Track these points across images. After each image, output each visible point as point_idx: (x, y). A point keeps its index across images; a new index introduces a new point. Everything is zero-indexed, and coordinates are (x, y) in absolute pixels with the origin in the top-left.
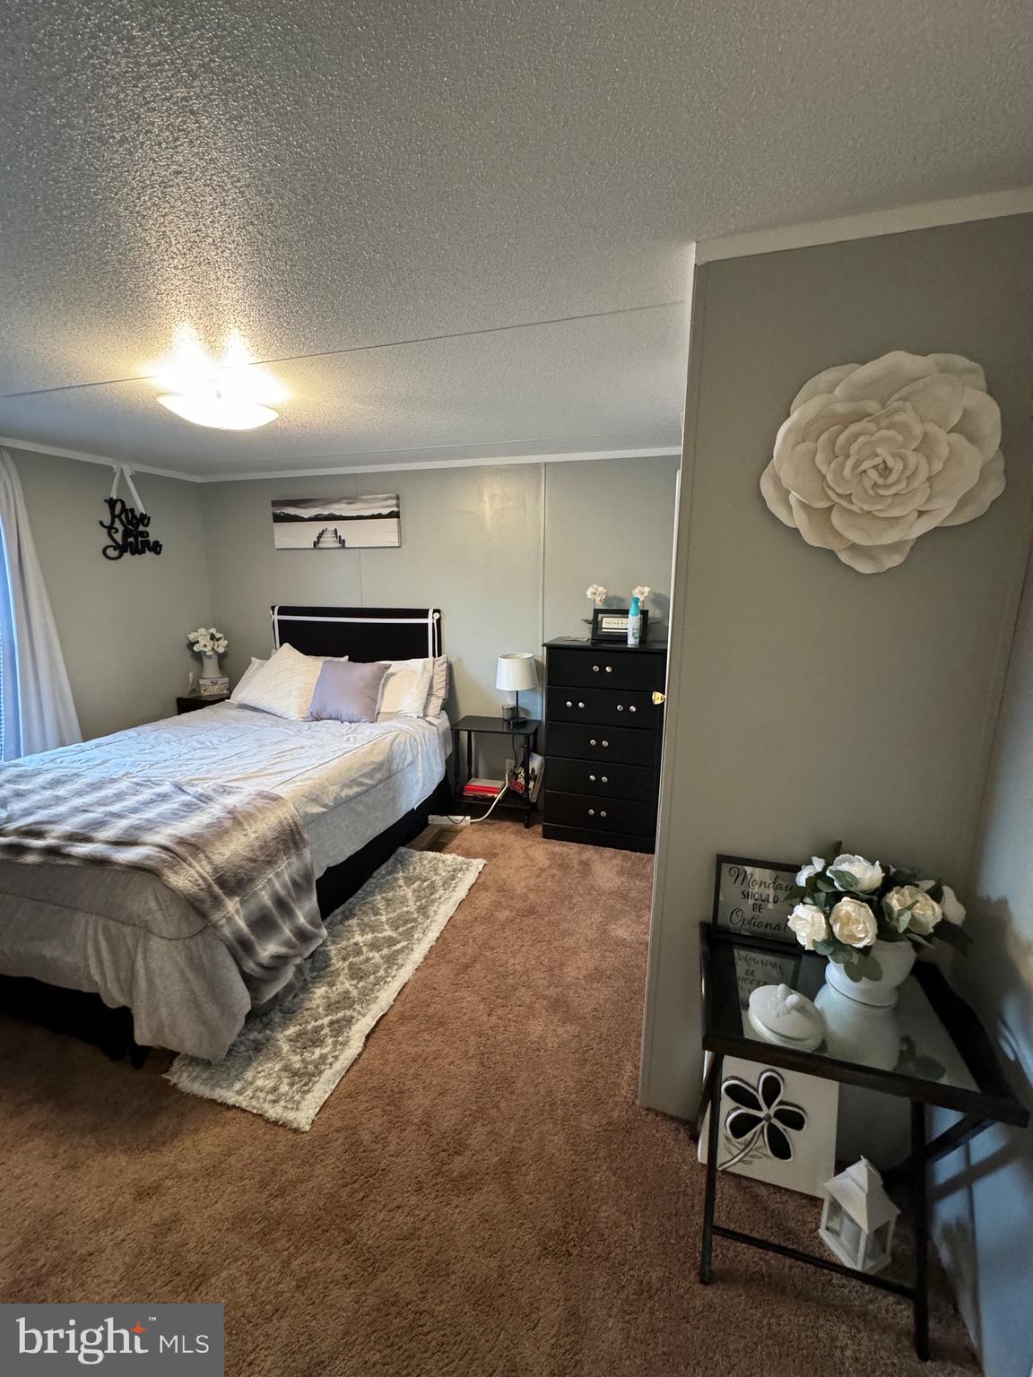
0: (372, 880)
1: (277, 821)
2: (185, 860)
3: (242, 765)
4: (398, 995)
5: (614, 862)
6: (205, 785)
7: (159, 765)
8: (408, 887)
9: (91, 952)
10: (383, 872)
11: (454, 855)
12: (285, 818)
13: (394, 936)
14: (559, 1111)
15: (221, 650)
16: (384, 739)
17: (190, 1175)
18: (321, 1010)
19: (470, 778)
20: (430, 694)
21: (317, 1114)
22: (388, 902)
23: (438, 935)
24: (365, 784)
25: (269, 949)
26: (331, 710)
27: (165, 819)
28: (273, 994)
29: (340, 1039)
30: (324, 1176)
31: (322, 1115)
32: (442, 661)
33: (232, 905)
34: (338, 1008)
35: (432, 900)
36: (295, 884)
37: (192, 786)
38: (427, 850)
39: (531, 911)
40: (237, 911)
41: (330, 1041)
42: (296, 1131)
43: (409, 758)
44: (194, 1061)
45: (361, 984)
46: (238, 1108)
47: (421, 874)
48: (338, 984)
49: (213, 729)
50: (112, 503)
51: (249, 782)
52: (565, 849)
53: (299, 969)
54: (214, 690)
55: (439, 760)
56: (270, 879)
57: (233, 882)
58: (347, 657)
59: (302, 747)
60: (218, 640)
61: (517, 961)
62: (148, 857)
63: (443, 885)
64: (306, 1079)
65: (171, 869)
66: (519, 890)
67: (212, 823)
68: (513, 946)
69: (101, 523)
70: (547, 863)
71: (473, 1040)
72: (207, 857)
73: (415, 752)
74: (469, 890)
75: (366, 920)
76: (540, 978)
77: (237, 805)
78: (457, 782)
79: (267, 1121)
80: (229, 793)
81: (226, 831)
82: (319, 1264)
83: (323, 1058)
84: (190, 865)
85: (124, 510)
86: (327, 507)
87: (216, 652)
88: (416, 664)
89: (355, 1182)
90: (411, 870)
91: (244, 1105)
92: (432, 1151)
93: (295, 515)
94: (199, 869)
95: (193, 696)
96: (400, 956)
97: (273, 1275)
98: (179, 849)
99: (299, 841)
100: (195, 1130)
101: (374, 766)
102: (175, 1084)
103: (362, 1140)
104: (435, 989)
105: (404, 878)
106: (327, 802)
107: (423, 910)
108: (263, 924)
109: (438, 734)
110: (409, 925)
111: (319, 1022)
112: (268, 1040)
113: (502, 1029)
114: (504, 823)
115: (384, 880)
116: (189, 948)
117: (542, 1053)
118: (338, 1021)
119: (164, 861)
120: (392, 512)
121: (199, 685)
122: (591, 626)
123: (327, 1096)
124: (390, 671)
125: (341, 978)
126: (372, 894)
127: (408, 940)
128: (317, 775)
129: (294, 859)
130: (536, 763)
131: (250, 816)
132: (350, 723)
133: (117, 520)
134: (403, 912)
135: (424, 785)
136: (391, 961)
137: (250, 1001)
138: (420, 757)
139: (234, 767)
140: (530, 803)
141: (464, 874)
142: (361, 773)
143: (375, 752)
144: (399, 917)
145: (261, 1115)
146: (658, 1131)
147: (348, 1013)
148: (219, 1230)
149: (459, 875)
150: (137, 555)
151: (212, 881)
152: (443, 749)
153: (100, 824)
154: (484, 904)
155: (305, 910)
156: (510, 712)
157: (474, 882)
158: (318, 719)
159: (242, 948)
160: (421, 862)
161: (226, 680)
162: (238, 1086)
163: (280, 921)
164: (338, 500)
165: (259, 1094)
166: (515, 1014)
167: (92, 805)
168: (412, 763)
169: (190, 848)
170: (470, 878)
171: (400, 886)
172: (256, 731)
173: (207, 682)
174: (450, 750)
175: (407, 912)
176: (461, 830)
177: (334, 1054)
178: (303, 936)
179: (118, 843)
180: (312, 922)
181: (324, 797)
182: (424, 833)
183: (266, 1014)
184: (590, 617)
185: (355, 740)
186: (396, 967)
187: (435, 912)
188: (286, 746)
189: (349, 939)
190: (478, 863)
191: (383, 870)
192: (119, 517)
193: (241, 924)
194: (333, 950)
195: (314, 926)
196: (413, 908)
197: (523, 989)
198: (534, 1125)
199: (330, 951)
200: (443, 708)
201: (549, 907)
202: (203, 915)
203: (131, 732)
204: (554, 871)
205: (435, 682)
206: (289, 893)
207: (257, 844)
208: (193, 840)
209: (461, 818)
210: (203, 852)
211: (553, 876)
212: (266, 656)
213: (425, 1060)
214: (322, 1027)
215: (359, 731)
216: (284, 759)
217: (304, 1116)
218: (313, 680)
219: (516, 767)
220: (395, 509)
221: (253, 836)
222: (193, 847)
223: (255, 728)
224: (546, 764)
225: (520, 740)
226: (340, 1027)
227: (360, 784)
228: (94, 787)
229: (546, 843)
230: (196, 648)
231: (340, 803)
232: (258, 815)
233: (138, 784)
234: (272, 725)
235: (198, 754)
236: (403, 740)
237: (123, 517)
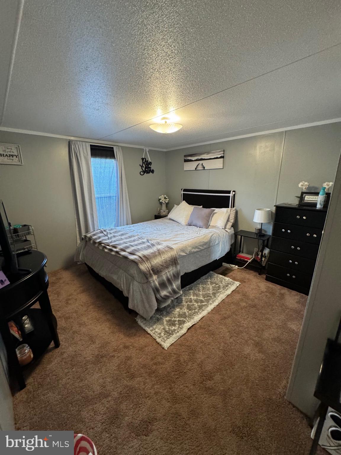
0: (199, 280)
1: (171, 255)
2: (144, 262)
3: (166, 237)
4: (201, 319)
5: (296, 297)
6: (154, 241)
7: (145, 234)
8: (211, 285)
9: (122, 280)
10: (204, 278)
11: (229, 278)
12: (173, 255)
13: (203, 300)
14: (249, 384)
15: (167, 202)
16: (209, 235)
17: (136, 348)
18: (177, 315)
19: (240, 252)
20: (228, 221)
21: (170, 346)
22: (204, 288)
23: (218, 304)
24: (200, 249)
25: (164, 293)
26: (194, 223)
27: (142, 249)
28: (164, 306)
29: (180, 326)
30: (168, 365)
31: (171, 347)
32: (234, 209)
33: (155, 277)
34: (181, 317)
35: (218, 292)
36: (174, 275)
37: (151, 241)
38: (220, 274)
39: (254, 306)
40: (156, 279)
41: (177, 326)
42: (163, 348)
43: (217, 242)
44: (142, 317)
45: (190, 312)
46: (150, 335)
47: (216, 282)
48: (183, 310)
49: (161, 225)
50: (143, 159)
51: (166, 242)
52: (274, 286)
53: (172, 301)
54: (164, 214)
55: (228, 244)
56: (166, 272)
57: (156, 271)
58: (202, 206)
59: (183, 234)
60: (166, 199)
61: (245, 323)
62: (136, 259)
63: (223, 288)
64: (168, 335)
65: (141, 263)
66: (251, 297)
67: (153, 253)
68: (244, 317)
69: (140, 165)
70: (265, 290)
71: (222, 344)
72: (150, 262)
73: (219, 240)
74: (232, 292)
75: (195, 292)
76: (252, 332)
77: (161, 248)
78: (234, 253)
79: (157, 342)
80: (159, 245)
81: (156, 256)
82: (161, 391)
83: (175, 330)
84: (145, 263)
85: (146, 161)
86: (201, 156)
87: (166, 202)
88: (224, 210)
89: (176, 372)
90: (213, 280)
91: (152, 334)
92: (201, 375)
93: (191, 160)
94: (148, 265)
95: (158, 215)
96: (204, 307)
97: (150, 386)
98: (144, 258)
99: (176, 263)
100: (139, 336)
101: (204, 243)
102: (137, 322)
103: (181, 360)
104: (213, 322)
105: (210, 282)
106: (187, 252)
107: (214, 294)
108: (163, 285)
109: (229, 235)
110: (208, 298)
111: (175, 319)
112: (161, 319)
113: (234, 345)
114: (250, 271)
115: (203, 281)
116: (143, 286)
117: (248, 360)
118: (181, 321)
119: (139, 260)
120: (221, 156)
121: (160, 211)
122: (299, 199)
123: (173, 342)
124: (215, 212)
125: (184, 308)
126: (199, 284)
127: (207, 302)
128: (185, 243)
129: (174, 268)
130: (267, 251)
131: (163, 252)
132: (200, 228)
133: (144, 164)
134: (207, 293)
135: (221, 252)
136: (200, 307)
137: (157, 306)
138: (221, 242)
139: (163, 237)
140: (261, 266)
141: (231, 286)
142: (199, 245)
143: (205, 238)
144: (206, 294)
145: (155, 340)
146: (292, 414)
147: (184, 319)
148: (139, 366)
149: (229, 286)
150: (148, 174)
151: (150, 270)
152: (230, 240)
153: (128, 247)
154: (236, 298)
155: (176, 284)
156: (258, 230)
157: (234, 289)
158: (190, 225)
159: (156, 291)
160: (217, 278)
161: (168, 211)
162: (151, 328)
163: (168, 285)
164: (203, 154)
165: (156, 333)
166: (240, 341)
167: (128, 242)
168: (218, 244)
169: (146, 258)
170: (233, 288)
171: (208, 284)
172: (172, 227)
173: (163, 211)
174: (233, 241)
175: (209, 293)
176: (233, 270)
177: (178, 330)
178: (174, 292)
179: (131, 254)
180: (178, 288)
181: (186, 250)
182: (220, 268)
183: (162, 311)
184: (299, 195)
185: (200, 234)
186: (202, 310)
187: (218, 296)
188: (179, 233)
189: (189, 296)
190: (237, 283)
191: (204, 277)
192: (144, 163)
193: (157, 283)
194: (184, 298)
195: (178, 290)
196: (211, 293)
197: (245, 334)
198: (239, 384)
199: (183, 298)
200: (232, 226)
201: (262, 307)
202: (147, 278)
203: (142, 223)
204: (267, 294)
205: (230, 217)
206: (172, 278)
207: (164, 261)
208: (147, 256)
209: (234, 266)
210: (149, 260)
211: (267, 296)
212: (178, 204)
213: (205, 344)
214: (176, 321)
215: (202, 231)
216: (177, 237)
217: (166, 345)
218: (190, 213)
219: (258, 251)
220: (223, 155)
221: (163, 258)
222: (147, 258)
223: (172, 226)
224: (270, 253)
225: (261, 242)
226: (181, 323)
227: (199, 248)
228: (130, 237)
229: (266, 282)
230: (160, 201)
231: (191, 254)
232: (166, 253)
233: (139, 238)
234: (177, 226)
235: (155, 232)
236: (216, 236)
237: (145, 163)
